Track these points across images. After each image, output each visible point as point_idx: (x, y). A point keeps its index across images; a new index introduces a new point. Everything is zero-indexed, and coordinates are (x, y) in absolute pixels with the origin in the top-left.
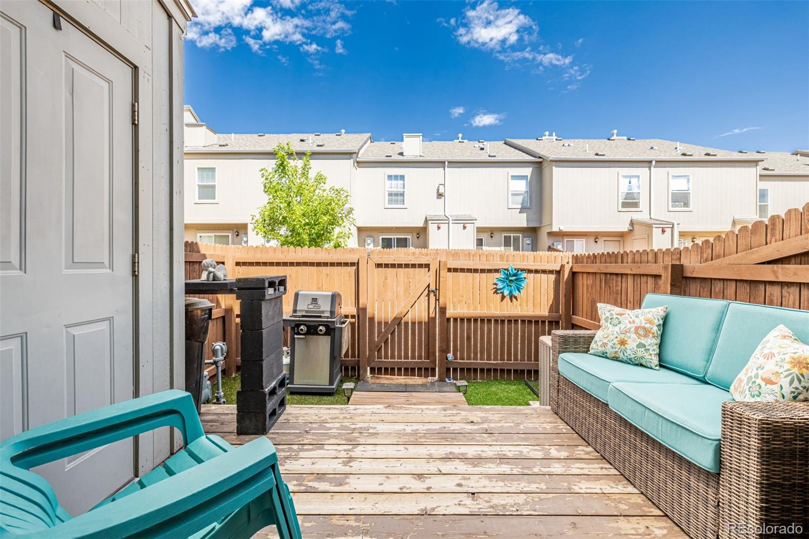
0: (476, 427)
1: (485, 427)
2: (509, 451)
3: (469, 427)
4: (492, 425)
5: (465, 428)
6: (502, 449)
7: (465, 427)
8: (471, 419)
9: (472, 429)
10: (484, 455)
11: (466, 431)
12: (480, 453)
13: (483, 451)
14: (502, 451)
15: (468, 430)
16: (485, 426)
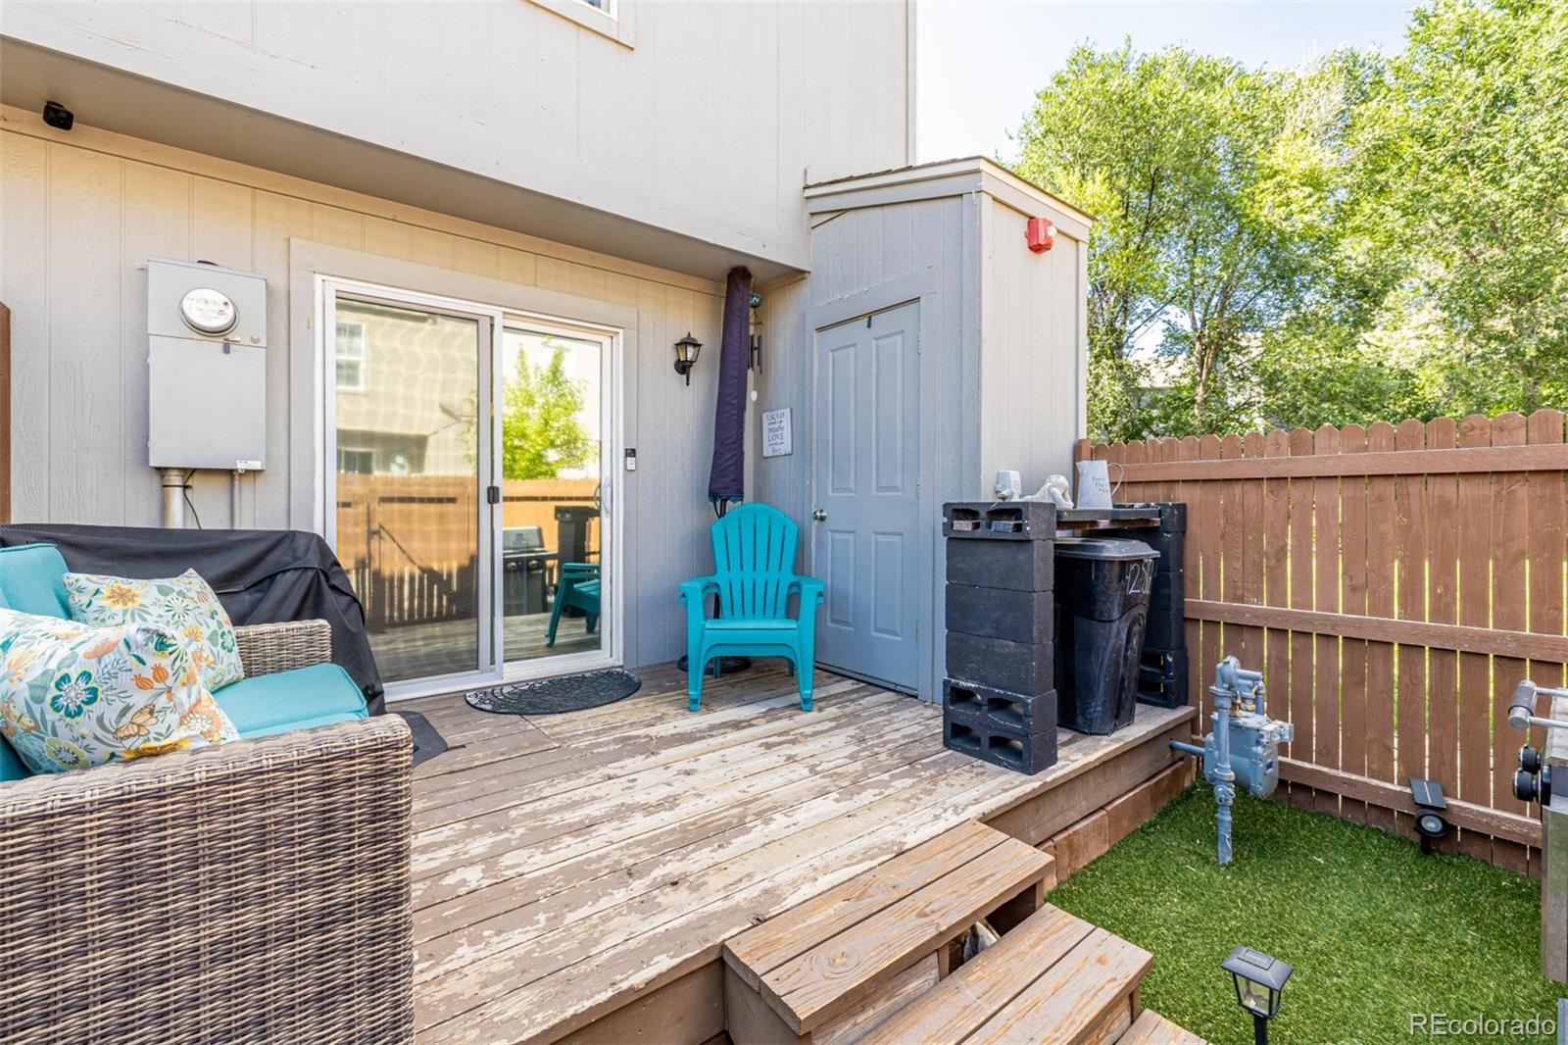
0: (658, 873)
1: (638, 882)
2: (569, 846)
3: (673, 867)
4: (621, 895)
5: (680, 861)
6: (585, 844)
7: (680, 864)
8: (682, 894)
9: (665, 865)
10: (615, 824)
11: (674, 855)
12: (624, 825)
13: (619, 829)
14: (584, 841)
15: (670, 861)
16: (638, 886)
